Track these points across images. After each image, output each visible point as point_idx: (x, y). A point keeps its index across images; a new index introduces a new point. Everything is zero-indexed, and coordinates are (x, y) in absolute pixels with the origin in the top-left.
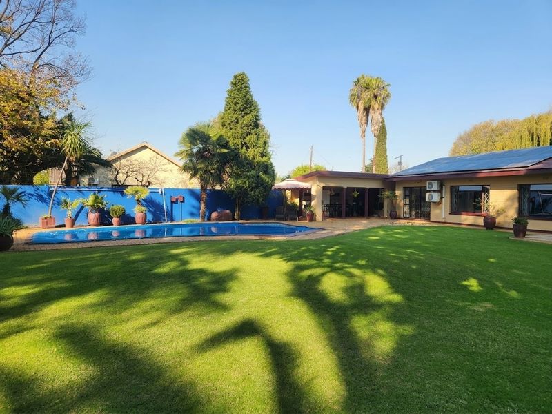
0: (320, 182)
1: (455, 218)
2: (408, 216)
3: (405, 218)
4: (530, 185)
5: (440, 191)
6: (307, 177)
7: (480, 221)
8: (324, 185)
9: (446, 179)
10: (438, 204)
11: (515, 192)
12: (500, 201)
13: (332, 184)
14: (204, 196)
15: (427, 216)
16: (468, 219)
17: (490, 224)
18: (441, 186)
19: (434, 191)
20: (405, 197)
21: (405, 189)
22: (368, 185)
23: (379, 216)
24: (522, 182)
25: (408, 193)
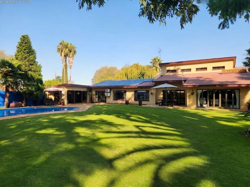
0: (66, 88)
1: (115, 102)
2: (97, 101)
3: (96, 102)
4: (137, 91)
5: (110, 92)
6: (59, 86)
7: (124, 102)
8: (68, 90)
9: (112, 88)
10: (109, 97)
11: (134, 93)
12: (129, 95)
13: (71, 89)
14: (8, 95)
15: (105, 102)
16: (120, 102)
17: (127, 103)
18: (110, 91)
19: (108, 92)
20: (96, 94)
21: (96, 92)
22: (82, 90)
23: (85, 102)
24: (135, 90)
25: (97, 93)
